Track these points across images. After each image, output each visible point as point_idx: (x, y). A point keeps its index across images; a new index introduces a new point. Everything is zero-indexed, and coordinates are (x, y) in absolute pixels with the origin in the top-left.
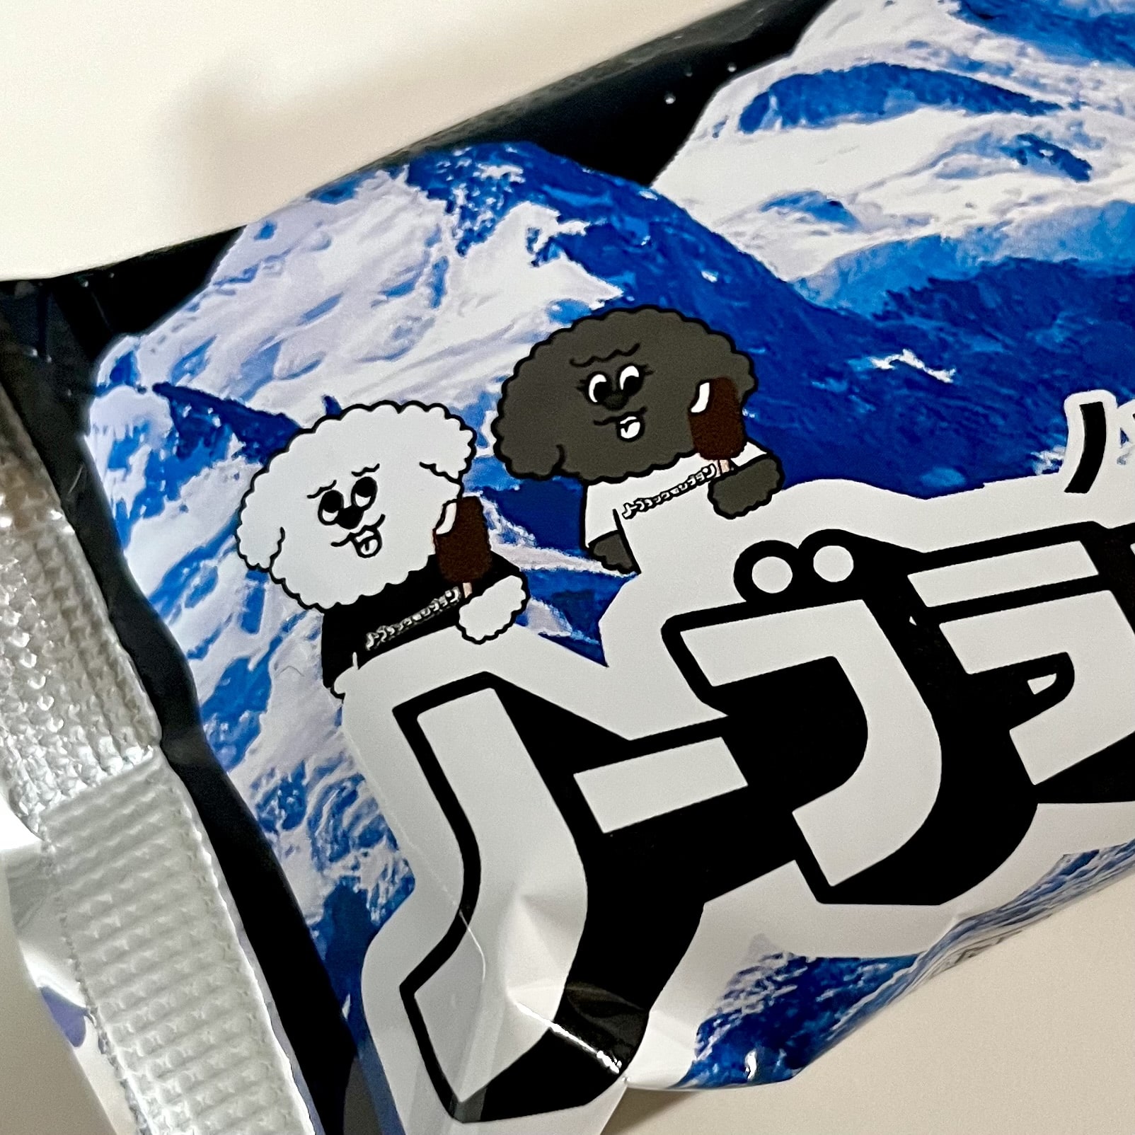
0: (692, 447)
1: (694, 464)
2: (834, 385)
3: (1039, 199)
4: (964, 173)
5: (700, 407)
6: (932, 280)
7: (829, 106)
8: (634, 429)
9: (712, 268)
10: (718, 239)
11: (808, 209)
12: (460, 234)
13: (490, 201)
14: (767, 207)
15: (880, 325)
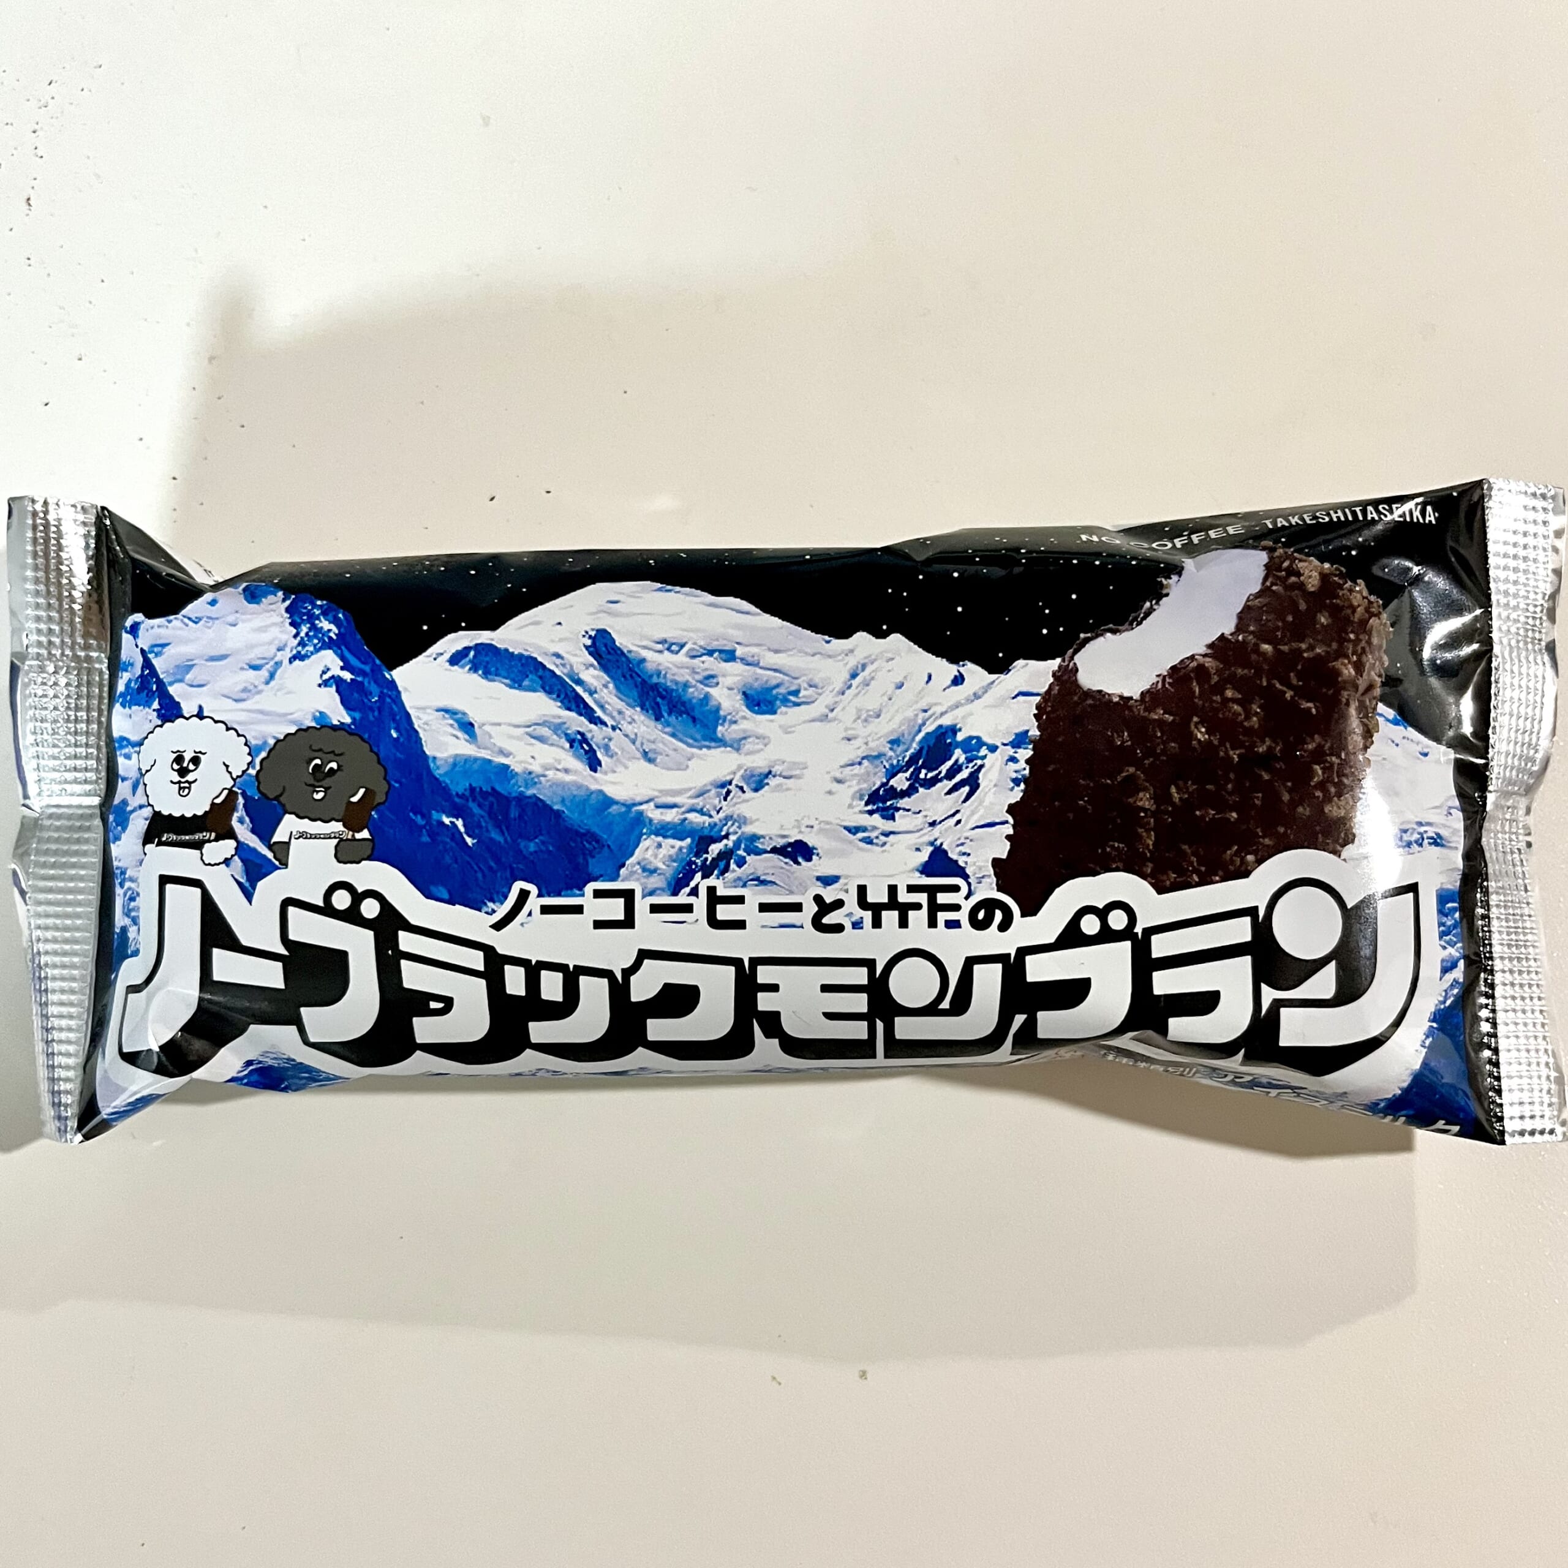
0: (340, 818)
1: (337, 827)
2: (419, 820)
3: (566, 771)
4: (541, 739)
5: (355, 799)
6: (493, 789)
7: (497, 669)
8: (320, 796)
9: (397, 730)
10: (408, 715)
11: (457, 721)
12: (294, 652)
13: (316, 641)
14: (438, 710)
15: (457, 800)
